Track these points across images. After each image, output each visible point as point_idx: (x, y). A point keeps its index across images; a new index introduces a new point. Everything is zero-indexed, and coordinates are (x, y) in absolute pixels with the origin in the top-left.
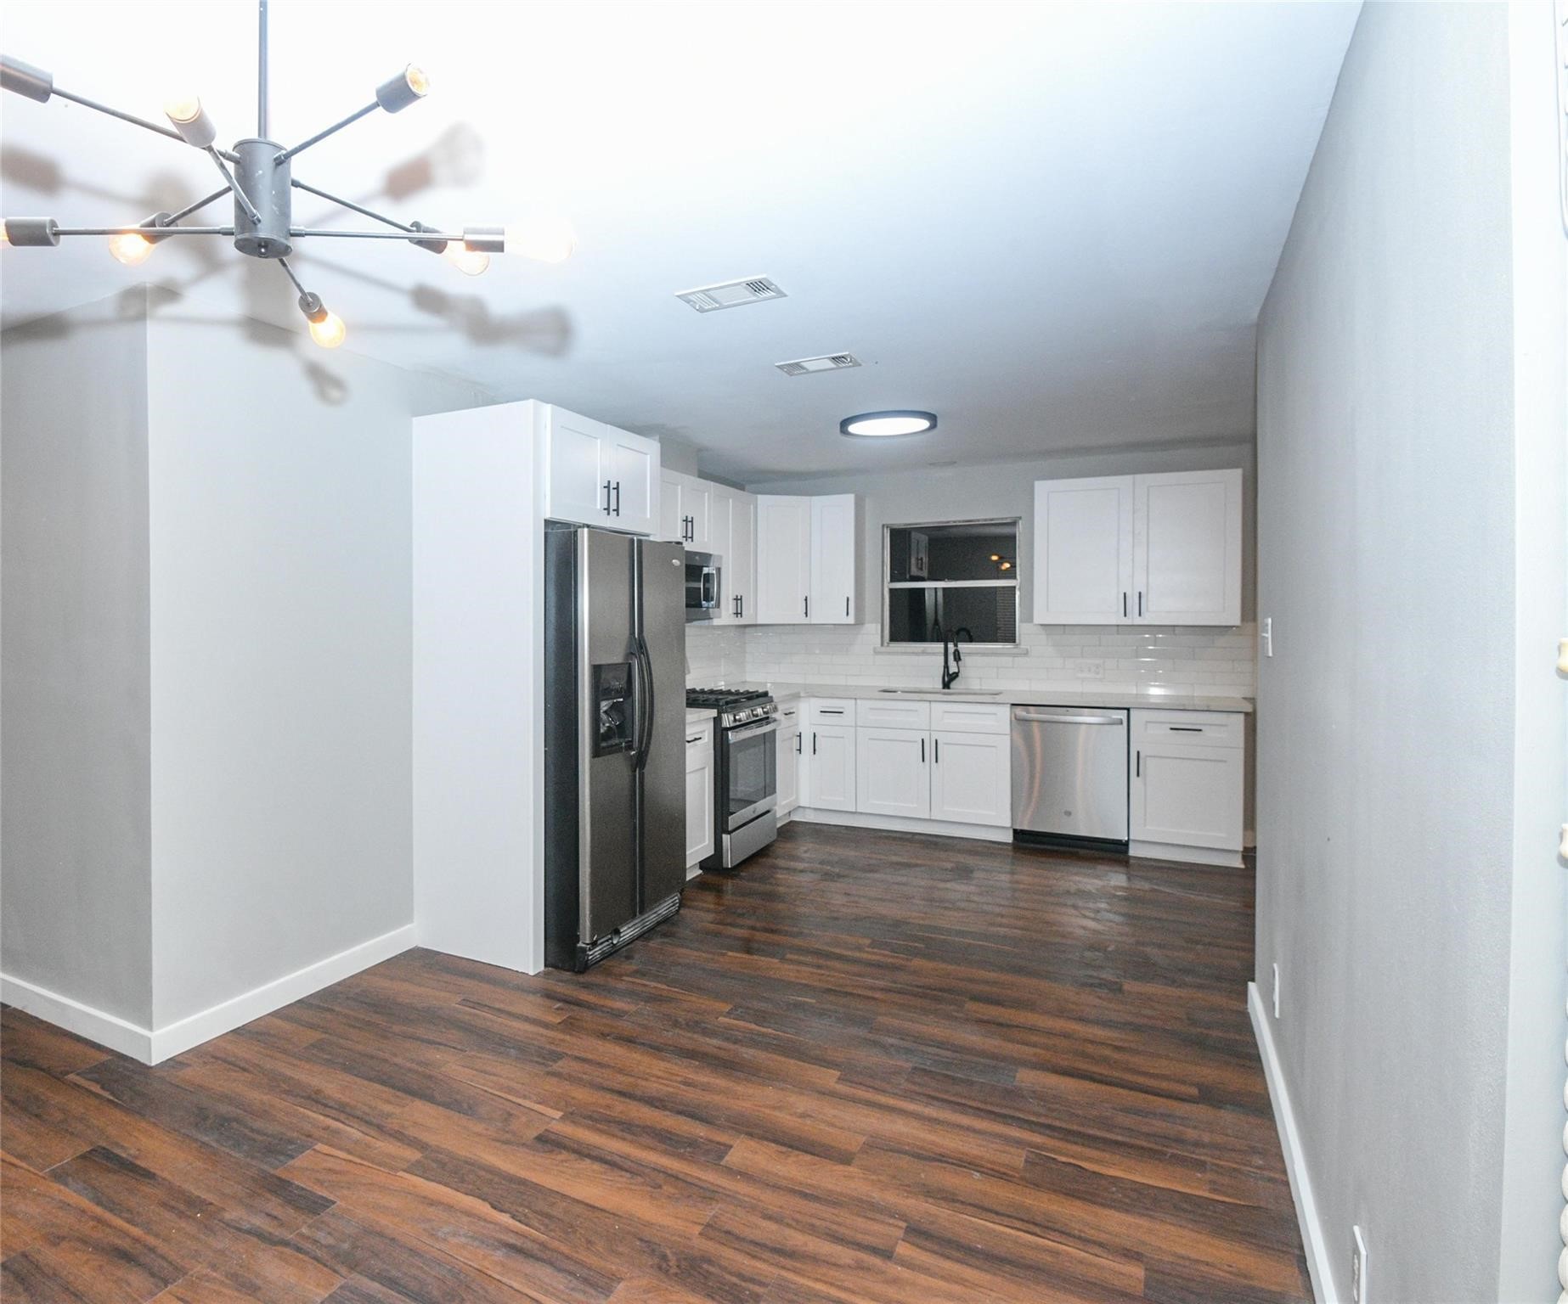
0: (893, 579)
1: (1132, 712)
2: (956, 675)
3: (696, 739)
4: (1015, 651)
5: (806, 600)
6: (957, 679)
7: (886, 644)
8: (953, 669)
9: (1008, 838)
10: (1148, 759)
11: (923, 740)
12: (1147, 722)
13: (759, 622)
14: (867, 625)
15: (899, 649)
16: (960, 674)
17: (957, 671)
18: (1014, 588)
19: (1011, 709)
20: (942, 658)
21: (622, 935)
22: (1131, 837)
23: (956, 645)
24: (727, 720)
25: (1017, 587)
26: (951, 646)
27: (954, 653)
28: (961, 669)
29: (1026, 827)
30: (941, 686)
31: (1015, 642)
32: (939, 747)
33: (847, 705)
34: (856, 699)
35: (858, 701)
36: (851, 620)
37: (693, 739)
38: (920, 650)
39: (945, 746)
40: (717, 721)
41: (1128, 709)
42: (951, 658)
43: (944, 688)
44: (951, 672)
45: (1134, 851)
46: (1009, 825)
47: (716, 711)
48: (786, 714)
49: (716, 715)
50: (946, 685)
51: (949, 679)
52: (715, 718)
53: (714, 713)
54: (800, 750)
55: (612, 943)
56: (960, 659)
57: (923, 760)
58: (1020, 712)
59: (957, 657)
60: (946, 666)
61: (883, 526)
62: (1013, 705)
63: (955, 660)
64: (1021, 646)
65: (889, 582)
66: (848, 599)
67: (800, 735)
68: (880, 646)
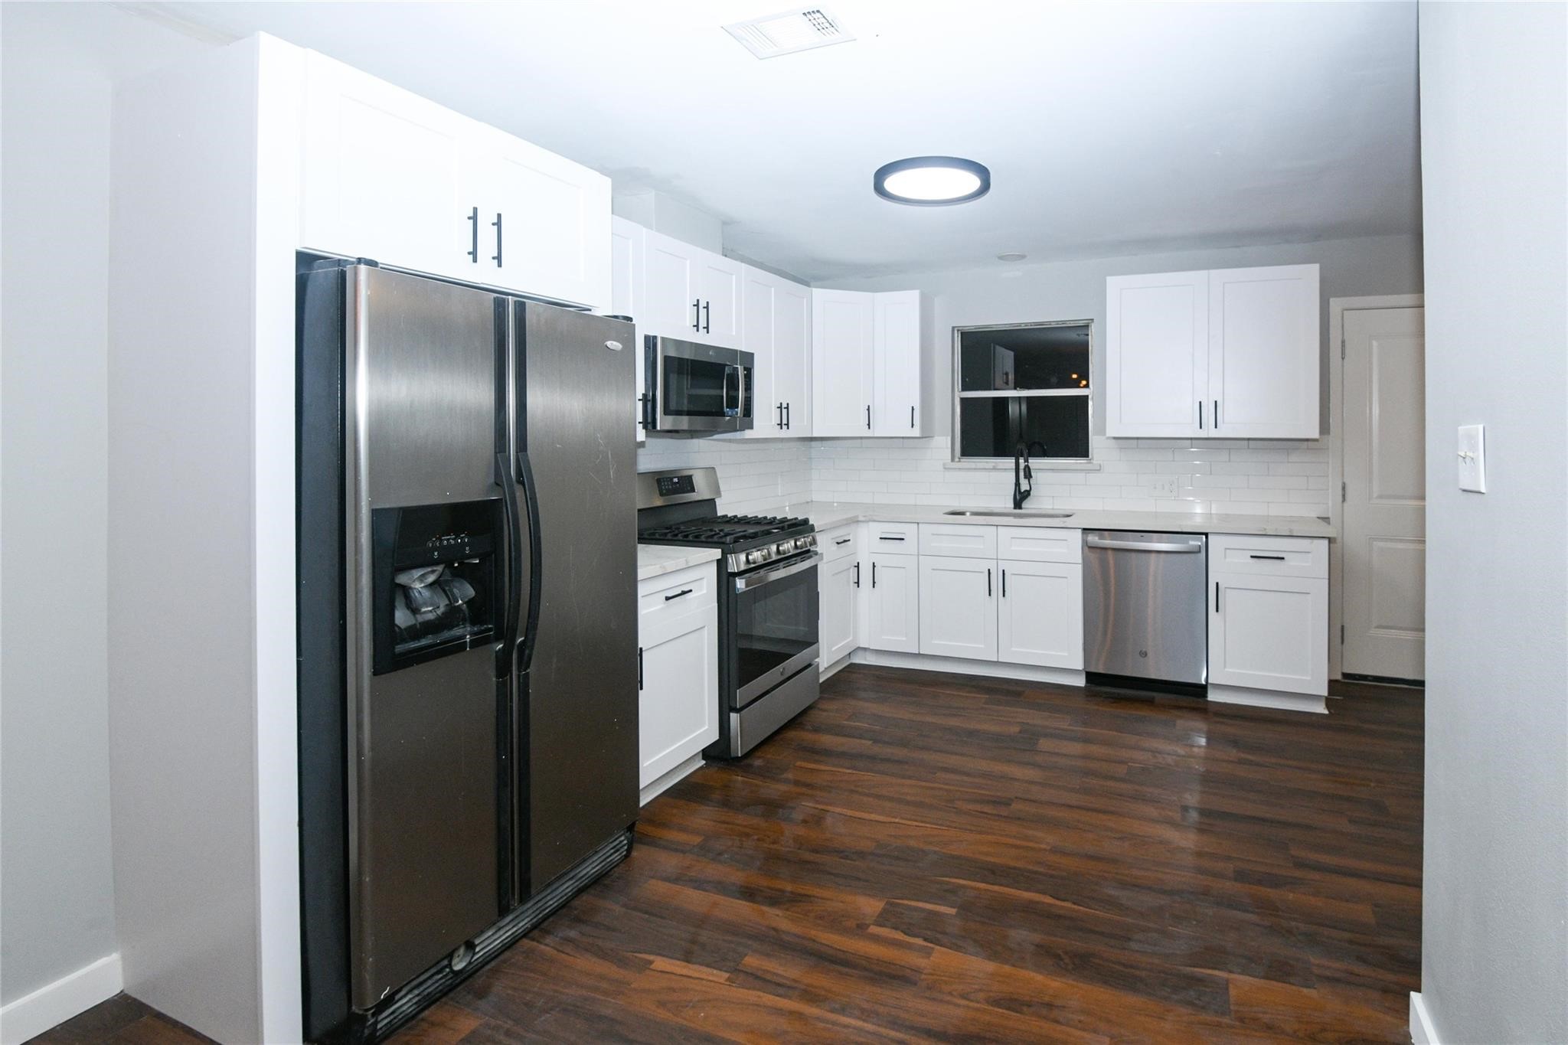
0: (965, 388)
1: (1210, 537)
2: (1028, 493)
3: (684, 593)
4: (1089, 466)
5: (868, 410)
6: (1029, 498)
7: (957, 460)
8: (1024, 486)
9: (1080, 682)
10: (1227, 590)
11: (989, 570)
12: (1226, 549)
13: (815, 435)
14: (936, 438)
15: (973, 465)
16: (1032, 493)
17: (1028, 489)
18: (1087, 397)
19: (1083, 533)
20: (1013, 474)
21: (477, 949)
22: (1210, 681)
23: (1026, 461)
24: (738, 562)
25: (1090, 397)
26: (1021, 461)
27: (1025, 469)
28: (1032, 486)
29: (1101, 670)
30: (1012, 505)
31: (1088, 457)
32: (1006, 576)
33: (908, 531)
34: (918, 523)
35: (920, 525)
36: (916, 432)
37: (680, 592)
38: (990, 466)
39: (1013, 576)
40: (721, 564)
41: (1206, 535)
42: (1022, 474)
43: (1015, 508)
44: (1022, 491)
45: (1213, 696)
46: (1080, 666)
47: (719, 551)
48: (838, 543)
49: (720, 557)
50: (1018, 504)
51: (1021, 498)
52: (718, 561)
53: (717, 553)
54: (858, 583)
55: (452, 971)
56: (1031, 476)
57: (990, 595)
58: (1093, 539)
59: (1028, 475)
60: (1018, 484)
61: (953, 328)
62: (1084, 529)
63: (1025, 478)
64: (1093, 461)
65: (959, 391)
66: (913, 409)
67: (858, 566)
68: (950, 461)
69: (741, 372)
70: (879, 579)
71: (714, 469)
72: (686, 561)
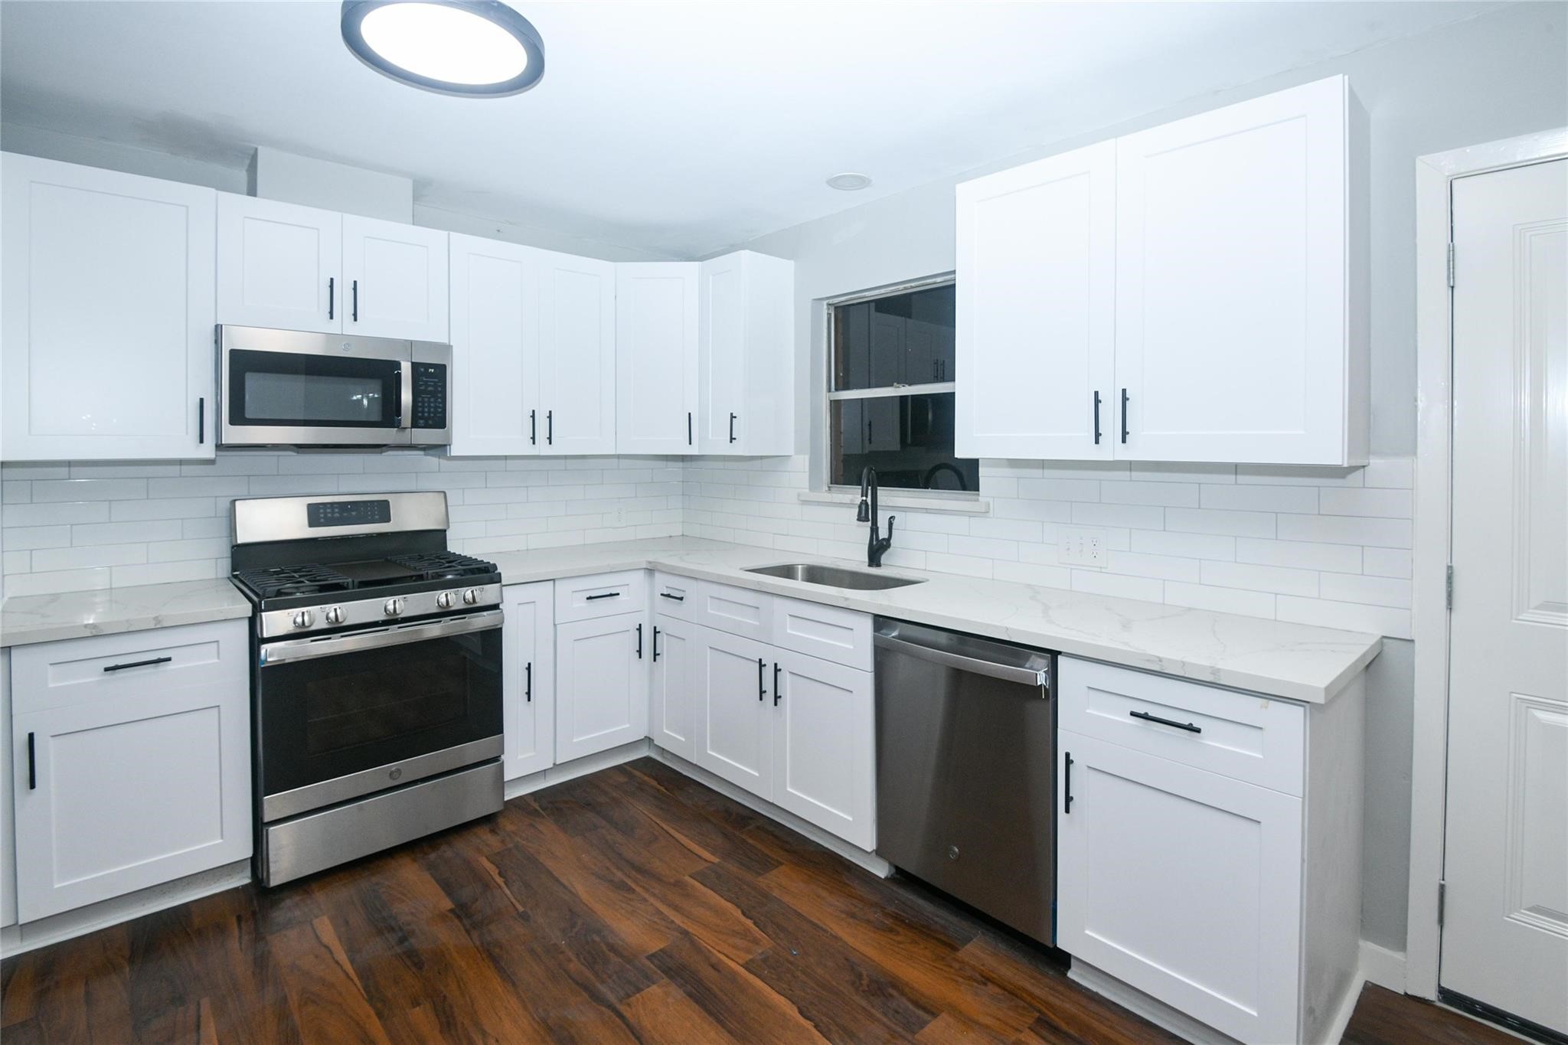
1: (1060, 659)
4: (973, 507)
5: (689, 419)
7: (825, 488)
11: (760, 661)
17: (887, 536)
19: (874, 623)
33: (689, 588)
34: (696, 579)
39: (789, 676)
40: (254, 623)
41: (1056, 654)
44: (880, 539)
47: (248, 606)
48: (589, 598)
49: (249, 615)
51: (878, 549)
52: (249, 619)
54: (640, 652)
57: (761, 698)
61: (815, 301)
62: (876, 616)
64: (980, 498)
65: (829, 390)
66: (732, 417)
67: (640, 629)
68: (808, 490)
69: (406, 370)
70: (663, 650)
71: (444, 493)
72: (156, 618)
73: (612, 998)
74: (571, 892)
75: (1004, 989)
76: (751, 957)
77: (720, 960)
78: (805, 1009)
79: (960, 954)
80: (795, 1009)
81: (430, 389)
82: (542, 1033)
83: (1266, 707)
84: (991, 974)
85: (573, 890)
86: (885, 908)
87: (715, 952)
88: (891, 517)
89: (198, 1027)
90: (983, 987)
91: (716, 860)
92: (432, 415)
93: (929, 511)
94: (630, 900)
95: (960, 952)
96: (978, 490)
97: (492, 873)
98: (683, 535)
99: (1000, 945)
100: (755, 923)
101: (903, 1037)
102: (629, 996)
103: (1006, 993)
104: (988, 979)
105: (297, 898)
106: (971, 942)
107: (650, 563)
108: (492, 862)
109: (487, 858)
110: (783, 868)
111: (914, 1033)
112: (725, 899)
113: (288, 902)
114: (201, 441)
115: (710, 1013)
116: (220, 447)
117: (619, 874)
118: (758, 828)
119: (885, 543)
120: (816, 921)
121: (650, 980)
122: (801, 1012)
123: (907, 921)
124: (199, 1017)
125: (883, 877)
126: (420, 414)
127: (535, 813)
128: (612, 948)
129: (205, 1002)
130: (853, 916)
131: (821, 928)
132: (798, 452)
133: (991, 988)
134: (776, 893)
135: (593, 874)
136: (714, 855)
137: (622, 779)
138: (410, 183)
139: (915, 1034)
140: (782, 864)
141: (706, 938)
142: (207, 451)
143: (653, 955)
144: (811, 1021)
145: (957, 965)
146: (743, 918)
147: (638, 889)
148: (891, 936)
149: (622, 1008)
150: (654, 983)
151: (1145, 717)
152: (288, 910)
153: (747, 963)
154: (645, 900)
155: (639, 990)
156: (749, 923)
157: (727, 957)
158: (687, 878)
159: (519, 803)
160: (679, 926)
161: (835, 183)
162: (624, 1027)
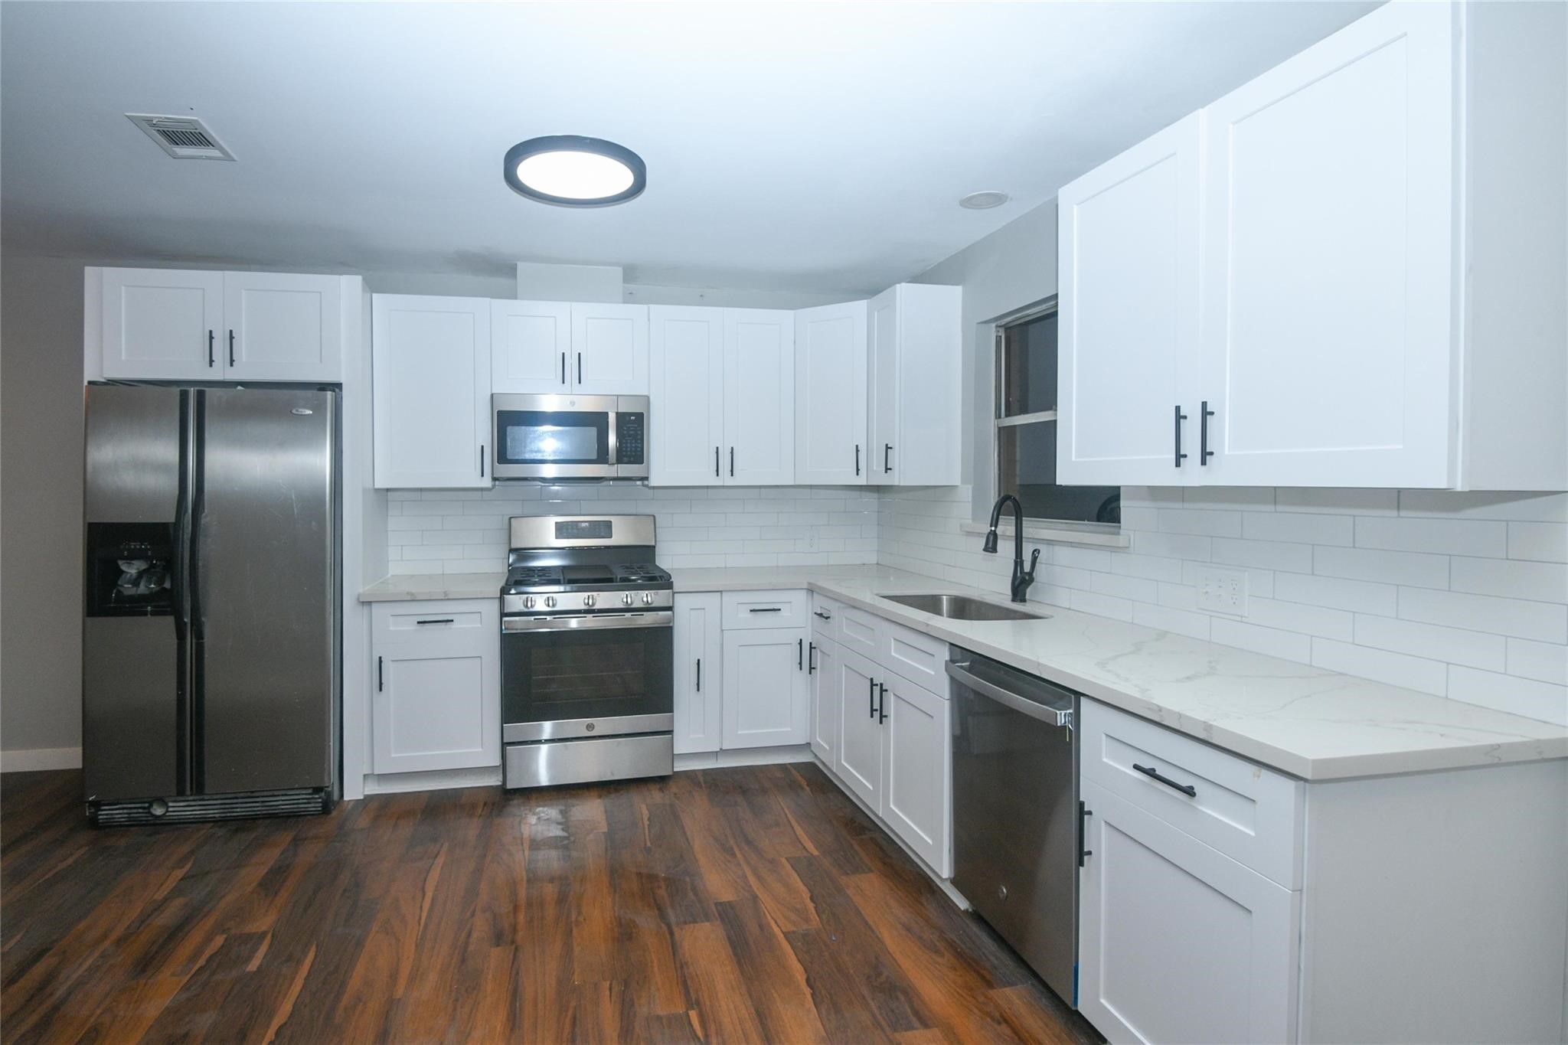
2: (1030, 578)
4: (1115, 541)
11: (872, 680)
19: (950, 651)
21: (172, 809)
33: (833, 609)
34: (837, 600)
39: (893, 699)
48: (753, 611)
50: (1018, 594)
51: (1021, 584)
52: (499, 599)
54: (801, 664)
55: (150, 812)
60: (1018, 561)
62: (951, 644)
64: (1122, 532)
65: (998, 416)
66: (888, 448)
67: (801, 643)
68: (970, 521)
69: (612, 419)
70: (817, 664)
71: (654, 516)
72: (445, 593)
73: (672, 919)
74: (689, 843)
75: (1016, 1033)
76: (795, 929)
77: (769, 923)
78: (813, 980)
79: (992, 993)
80: (805, 977)
81: (632, 432)
82: (615, 924)
83: (1259, 777)
84: (1014, 1019)
85: (691, 843)
86: (944, 933)
87: (769, 918)
88: (1035, 550)
89: (436, 857)
90: (996, 1026)
91: (816, 853)
92: (633, 454)
93: (1073, 545)
94: (729, 861)
95: (995, 990)
96: (1119, 522)
97: (644, 816)
98: (878, 564)
99: (1044, 1000)
100: (815, 908)
101: (883, 1030)
102: (685, 923)
103: (1016, 1038)
104: (1006, 1021)
105: (521, 801)
106: (1014, 987)
107: (809, 583)
108: (648, 809)
109: (647, 806)
110: (872, 875)
111: (895, 1031)
112: (804, 884)
113: (515, 802)
114: (482, 475)
115: (735, 954)
116: (495, 479)
117: (732, 842)
118: (872, 839)
119: (1027, 578)
120: (871, 923)
121: (707, 917)
122: (808, 981)
123: (959, 950)
124: (439, 852)
125: (962, 909)
126: (624, 453)
127: (699, 784)
128: (695, 890)
129: (446, 845)
130: (908, 929)
131: (870, 928)
132: (964, 481)
133: (1004, 1029)
134: (850, 892)
135: (713, 837)
136: (816, 849)
137: (779, 775)
138: (620, 269)
139: (897, 1032)
140: (872, 872)
141: (767, 903)
142: (487, 482)
143: (721, 903)
144: (812, 989)
145: (981, 999)
146: (808, 901)
147: (739, 855)
148: (934, 956)
149: (676, 929)
150: (708, 921)
151: (1151, 773)
152: (515, 807)
153: (789, 932)
154: (739, 865)
155: (696, 922)
156: (811, 906)
157: (776, 923)
158: (784, 860)
159: (689, 775)
160: (753, 891)
161: (969, 203)
162: (669, 941)
